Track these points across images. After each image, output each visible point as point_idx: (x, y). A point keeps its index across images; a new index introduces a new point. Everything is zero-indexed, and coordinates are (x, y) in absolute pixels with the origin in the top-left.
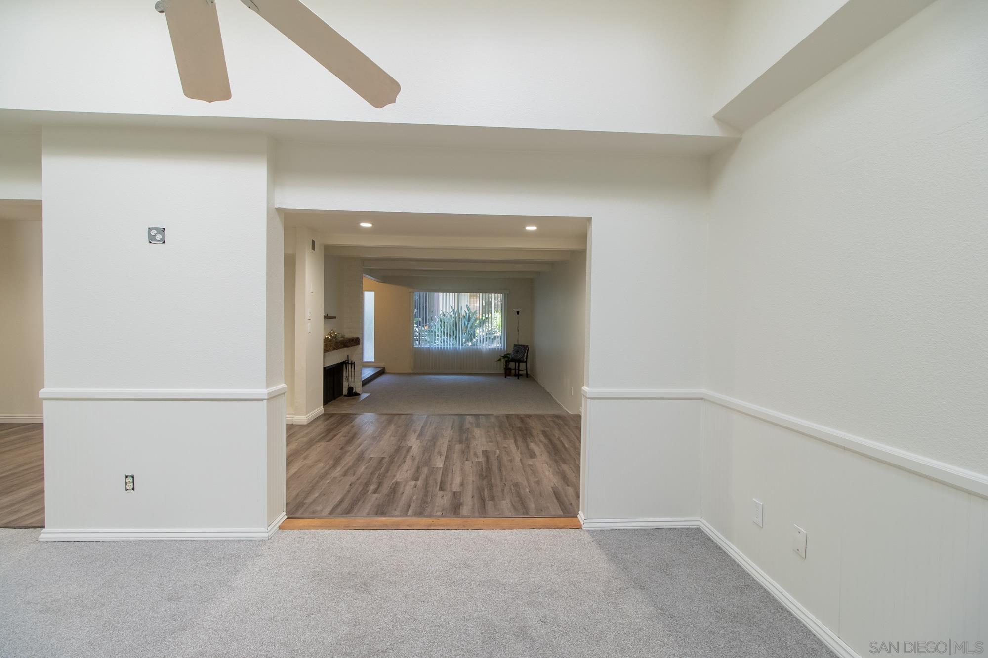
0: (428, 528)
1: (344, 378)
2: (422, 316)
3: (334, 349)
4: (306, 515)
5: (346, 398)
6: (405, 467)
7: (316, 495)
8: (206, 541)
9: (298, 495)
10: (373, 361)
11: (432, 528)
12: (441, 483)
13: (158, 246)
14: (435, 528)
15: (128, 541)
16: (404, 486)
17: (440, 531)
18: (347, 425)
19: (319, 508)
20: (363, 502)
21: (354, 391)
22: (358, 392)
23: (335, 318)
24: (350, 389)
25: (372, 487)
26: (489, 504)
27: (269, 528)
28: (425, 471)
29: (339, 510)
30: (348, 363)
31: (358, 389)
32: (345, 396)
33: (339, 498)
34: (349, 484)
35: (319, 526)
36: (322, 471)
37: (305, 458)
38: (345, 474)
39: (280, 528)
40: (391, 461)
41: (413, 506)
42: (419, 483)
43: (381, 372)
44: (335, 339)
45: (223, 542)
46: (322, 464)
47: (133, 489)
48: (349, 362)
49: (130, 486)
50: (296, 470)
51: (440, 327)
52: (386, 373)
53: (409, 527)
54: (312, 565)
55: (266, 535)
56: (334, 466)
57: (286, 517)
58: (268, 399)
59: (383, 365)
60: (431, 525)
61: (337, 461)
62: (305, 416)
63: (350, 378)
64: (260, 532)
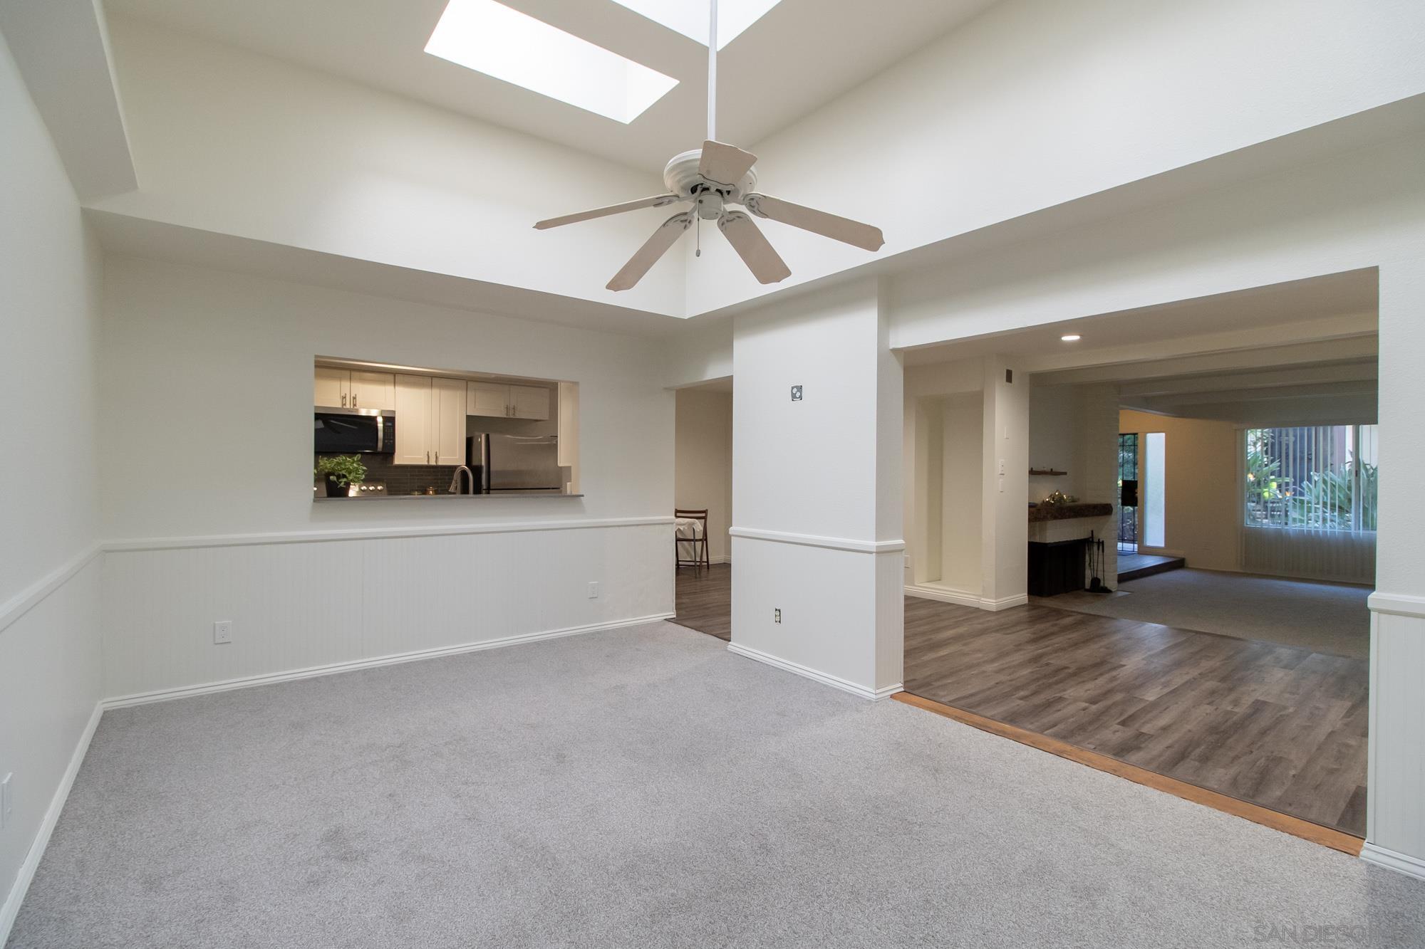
0: (1059, 754)
1: (1087, 564)
2: (1291, 474)
3: (1055, 518)
4: (925, 695)
5: (1088, 593)
6: (1090, 685)
7: (949, 681)
8: (825, 686)
9: (930, 675)
10: (1162, 545)
11: (1065, 756)
12: (1130, 716)
13: (798, 402)
14: (1069, 757)
15: (776, 668)
16: (1068, 704)
17: (1075, 763)
18: (1048, 621)
19: (942, 693)
20: (997, 703)
21: (1102, 584)
22: (1109, 588)
23: (1065, 473)
24: (1096, 581)
25: (1022, 693)
26: (1191, 763)
27: (878, 691)
28: (1119, 697)
29: (963, 702)
30: (1093, 542)
31: (1110, 582)
32: (1087, 590)
33: (973, 691)
34: (996, 682)
35: (928, 707)
36: (975, 662)
37: (964, 645)
38: (999, 671)
39: (892, 696)
40: (1074, 674)
41: (1061, 726)
42: (1094, 707)
43: (1177, 564)
44: (1058, 504)
45: (838, 691)
46: (980, 655)
47: (780, 622)
48: (1095, 541)
49: (778, 619)
50: (945, 653)
51: (1322, 494)
52: (1188, 568)
53: (1034, 743)
54: (898, 736)
55: (874, 696)
56: (993, 661)
57: (903, 689)
58: (876, 553)
59: (1180, 554)
60: (1064, 752)
61: (1002, 655)
62: (994, 601)
63: (1095, 564)
64: (867, 690)
